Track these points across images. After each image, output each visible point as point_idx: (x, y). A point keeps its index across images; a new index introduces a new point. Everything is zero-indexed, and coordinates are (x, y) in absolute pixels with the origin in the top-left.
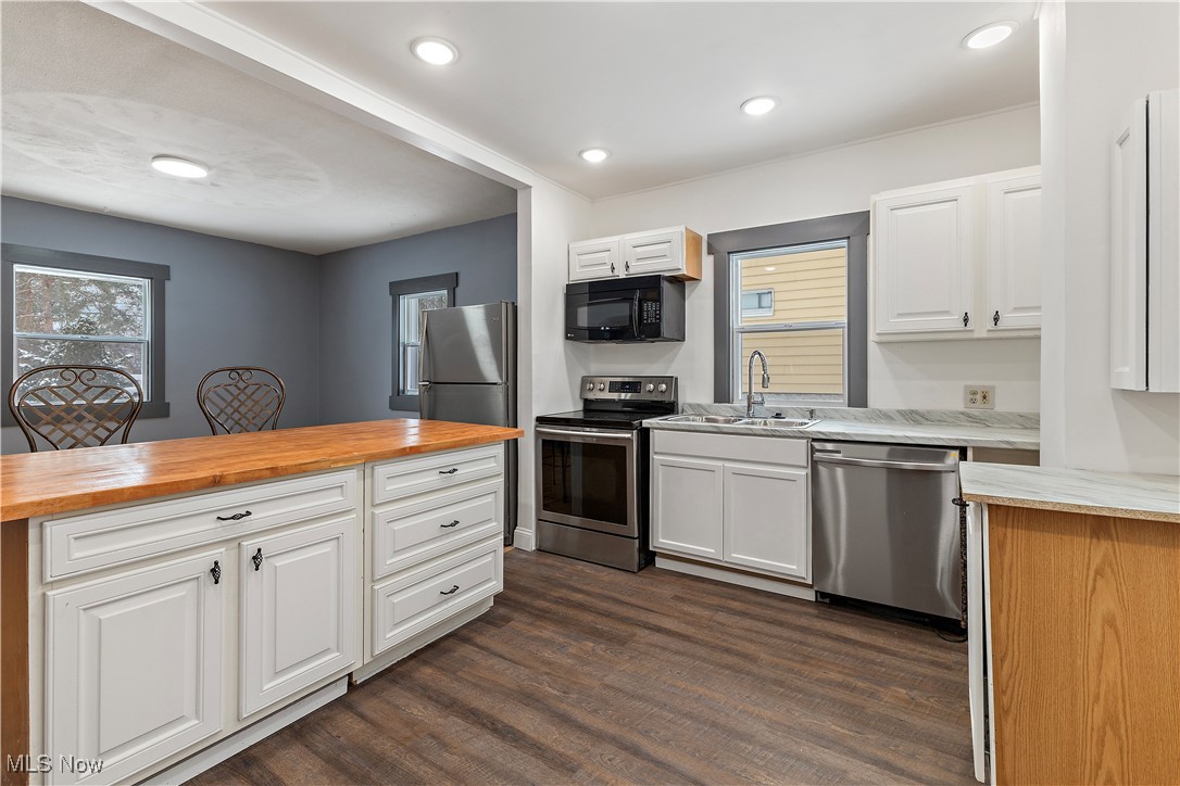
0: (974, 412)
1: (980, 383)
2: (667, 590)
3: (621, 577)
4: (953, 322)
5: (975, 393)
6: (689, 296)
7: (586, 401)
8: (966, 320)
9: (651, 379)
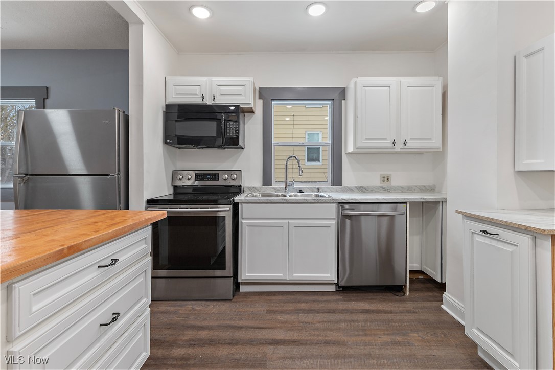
0: (385, 186)
1: (386, 173)
2: (260, 308)
3: (225, 306)
4: (388, 143)
5: (384, 177)
6: (247, 122)
7: (175, 187)
8: (394, 143)
9: (225, 171)
